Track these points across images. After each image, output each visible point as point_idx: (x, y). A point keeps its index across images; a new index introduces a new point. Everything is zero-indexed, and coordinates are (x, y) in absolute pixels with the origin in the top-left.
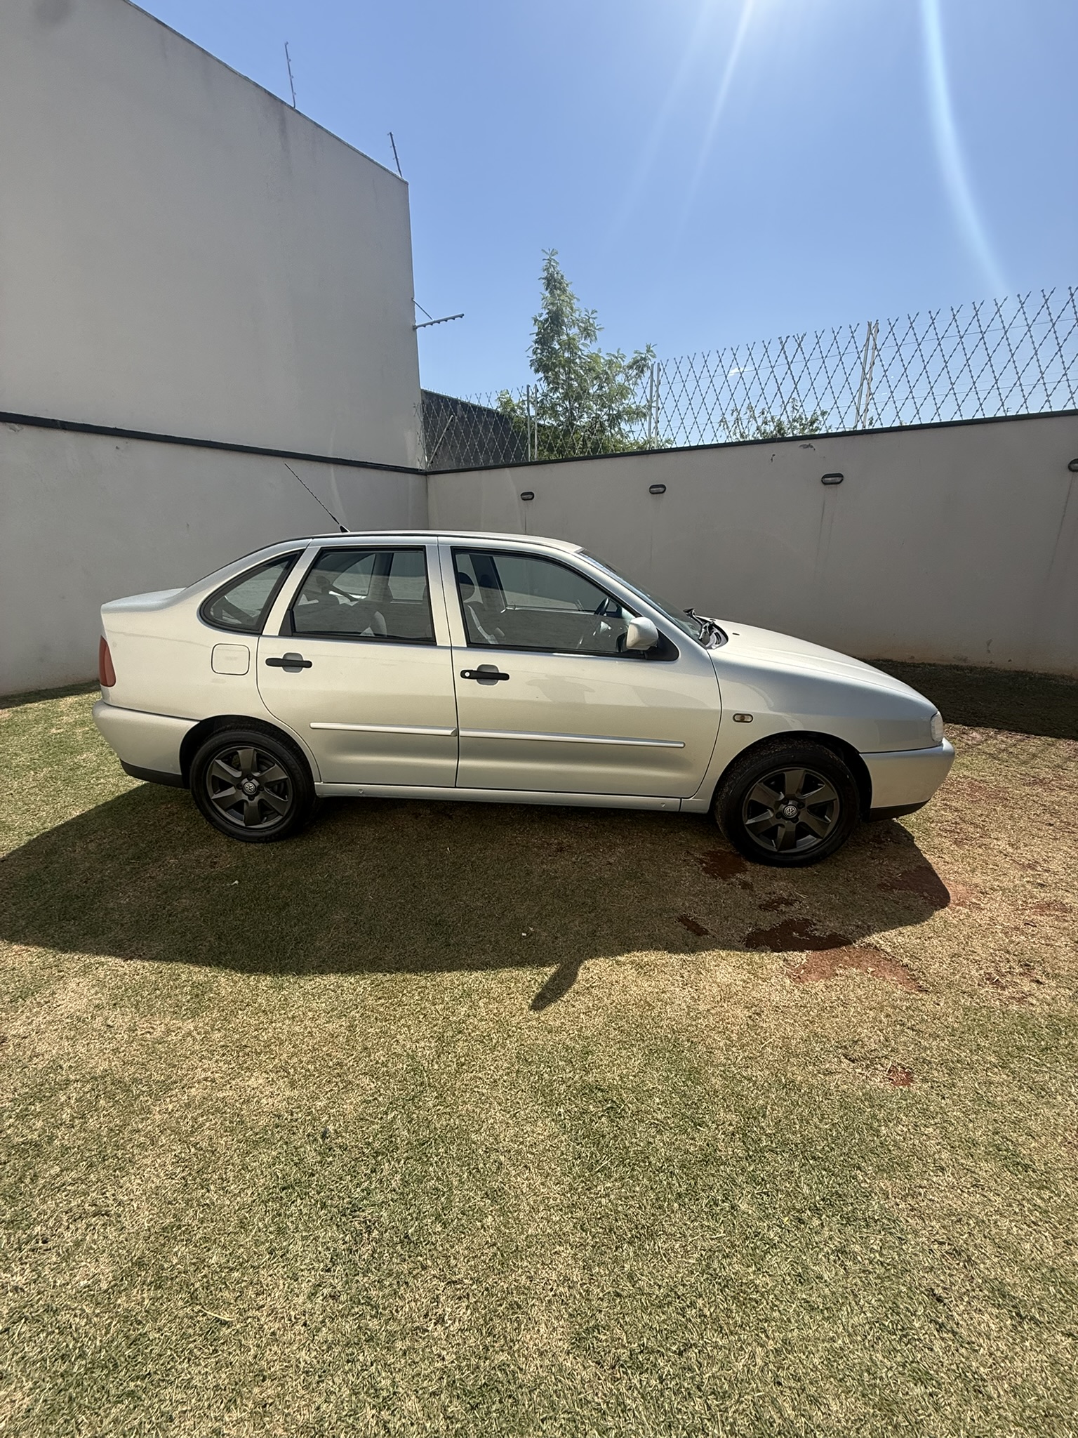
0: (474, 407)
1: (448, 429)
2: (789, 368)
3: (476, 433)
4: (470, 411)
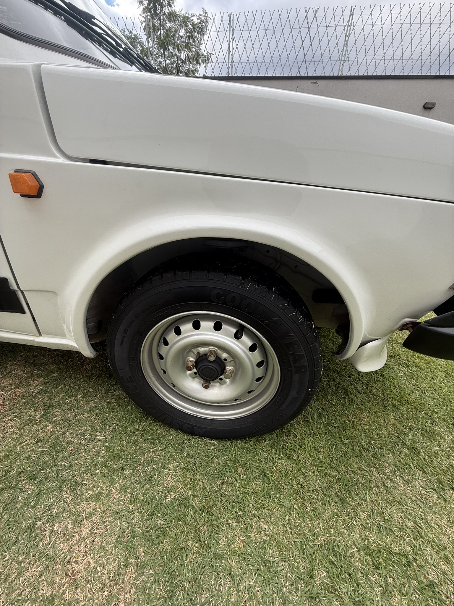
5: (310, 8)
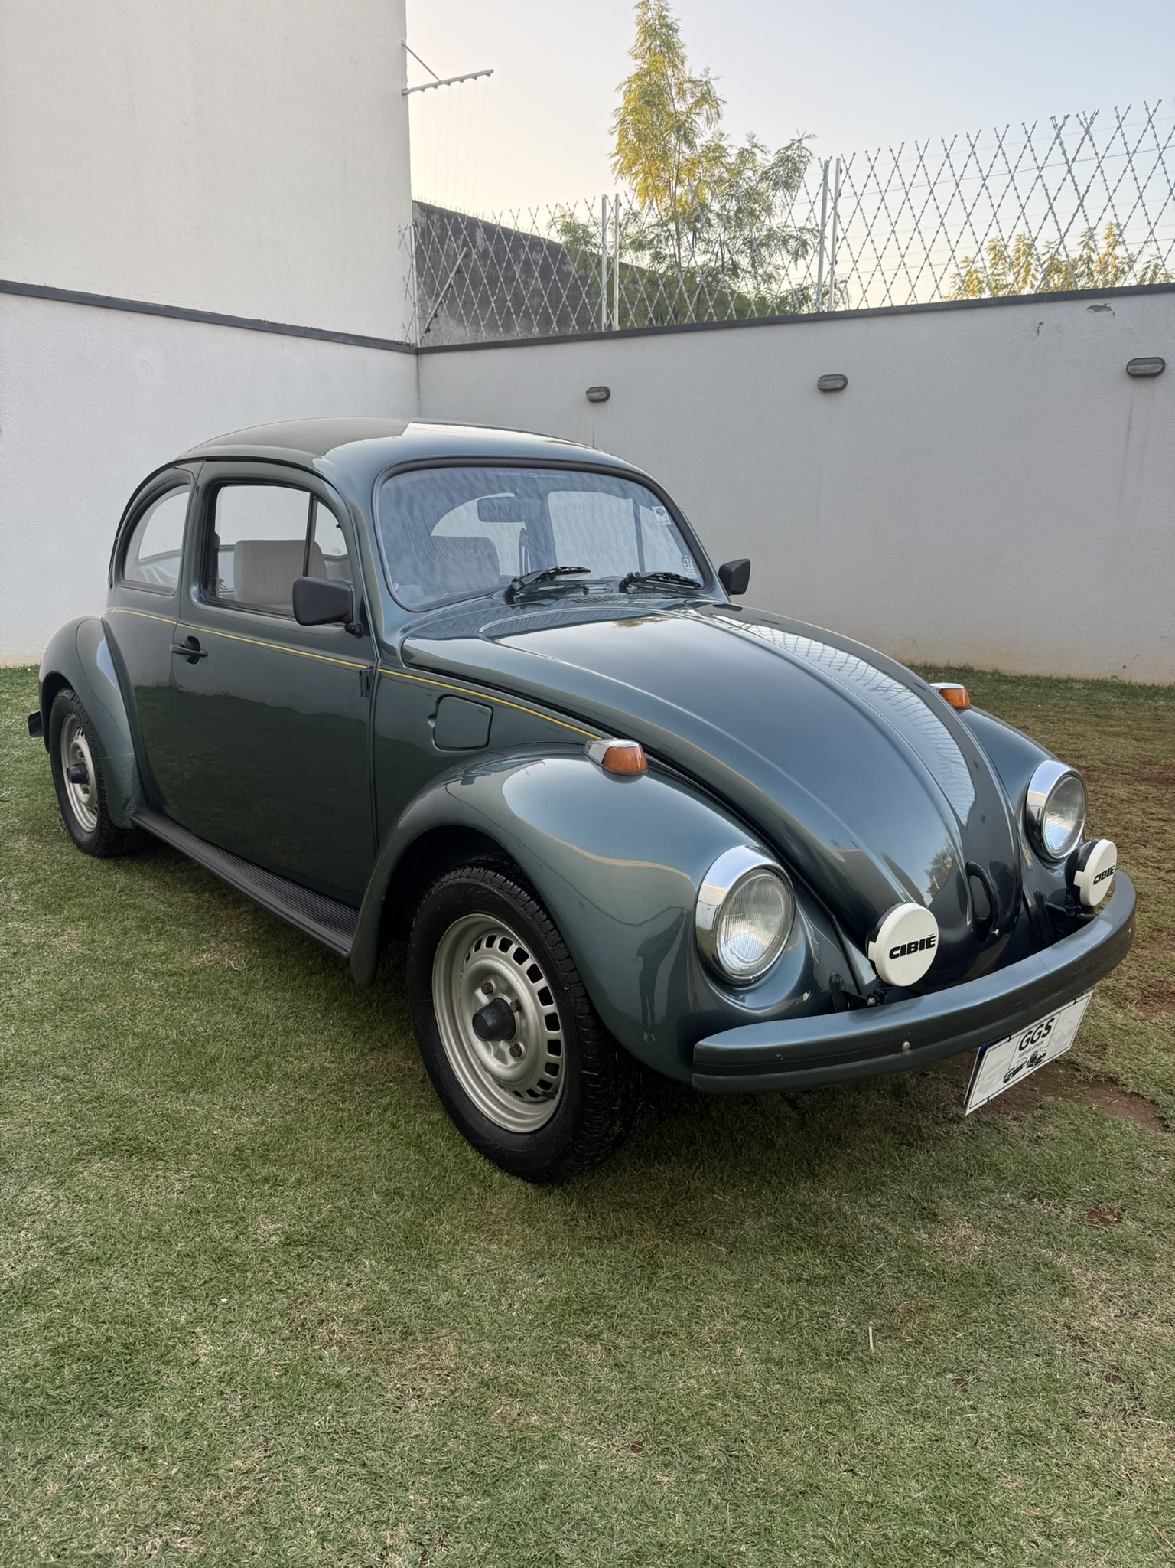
0: (507, 232)
1: (458, 271)
2: (1069, 171)
3: (510, 279)
4: (499, 241)
5: (1069, 116)
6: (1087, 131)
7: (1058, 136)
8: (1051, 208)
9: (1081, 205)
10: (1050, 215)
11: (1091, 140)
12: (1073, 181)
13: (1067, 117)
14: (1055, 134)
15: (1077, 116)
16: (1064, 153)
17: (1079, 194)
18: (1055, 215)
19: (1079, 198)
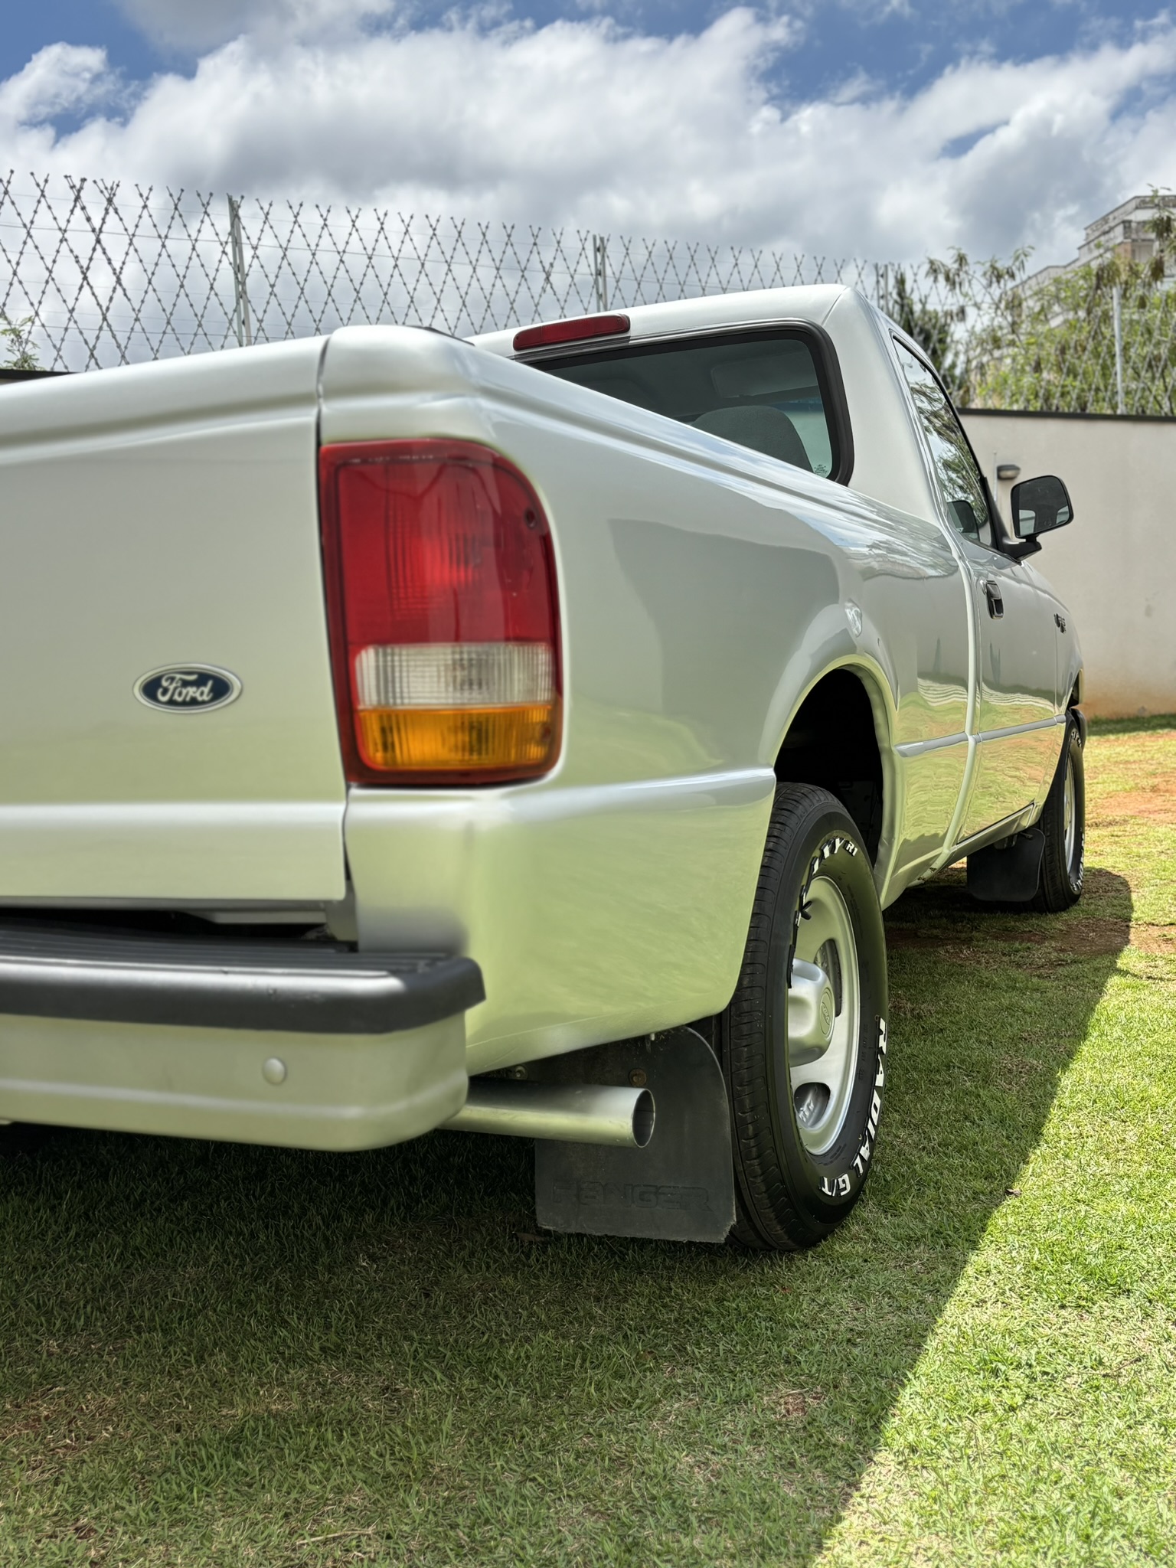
2: (98, 241)
6: (110, 201)
7: (77, 198)
8: (85, 278)
9: (119, 281)
10: (86, 288)
11: (116, 212)
12: (104, 253)
13: (83, 180)
14: (73, 197)
15: (95, 182)
16: (88, 219)
17: (114, 270)
18: (91, 287)
19: (115, 274)
